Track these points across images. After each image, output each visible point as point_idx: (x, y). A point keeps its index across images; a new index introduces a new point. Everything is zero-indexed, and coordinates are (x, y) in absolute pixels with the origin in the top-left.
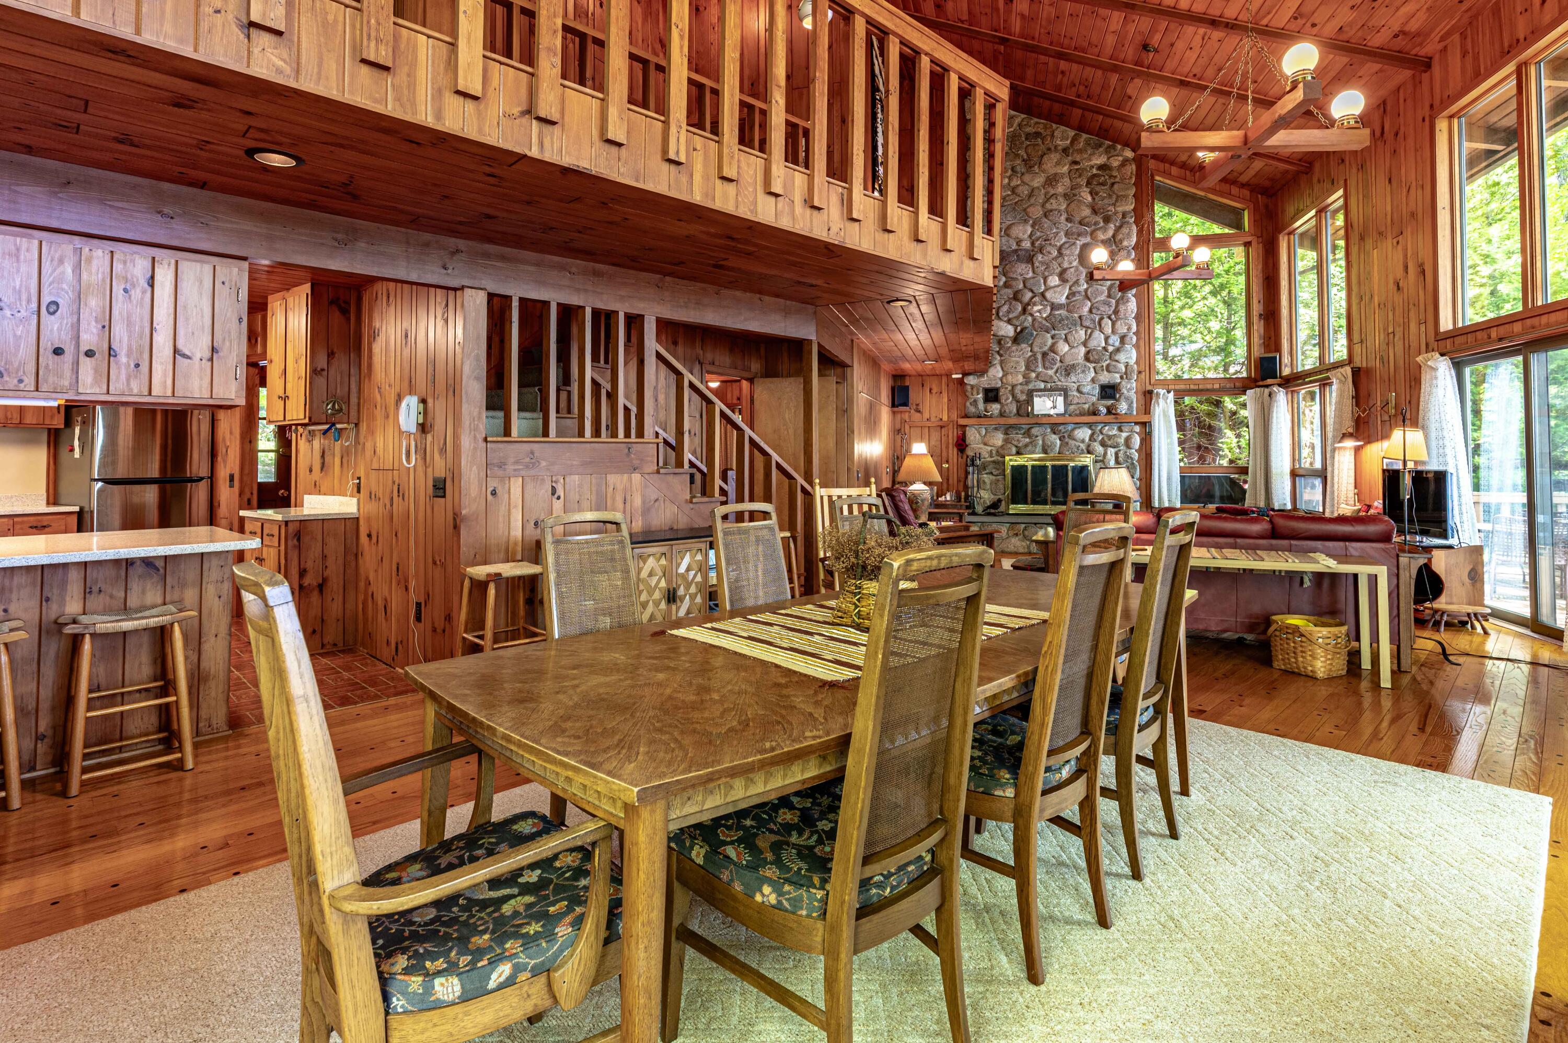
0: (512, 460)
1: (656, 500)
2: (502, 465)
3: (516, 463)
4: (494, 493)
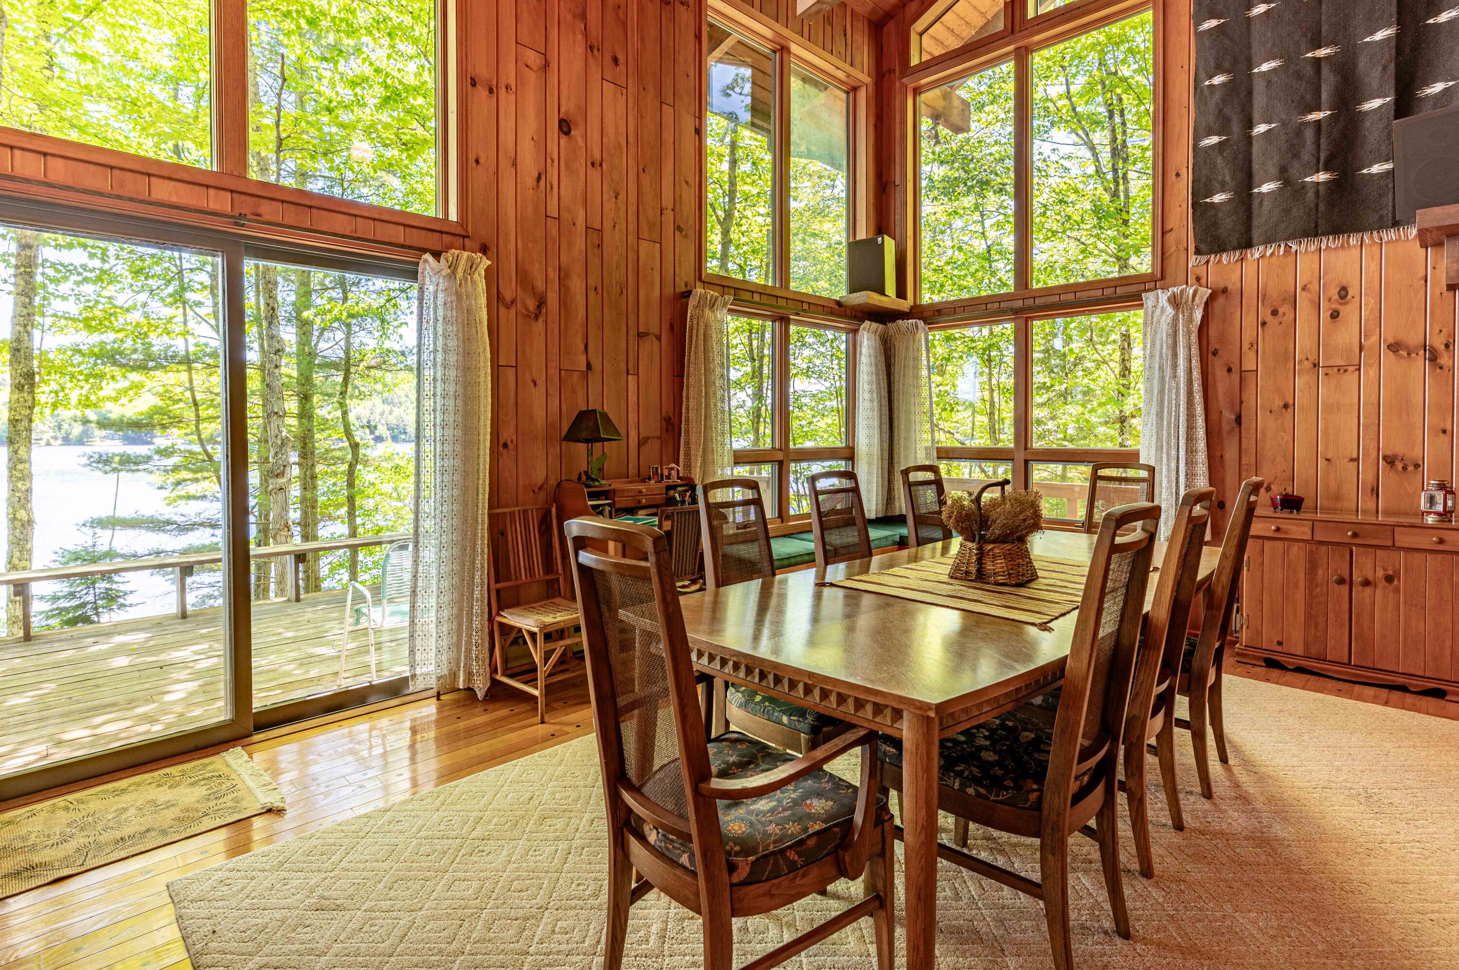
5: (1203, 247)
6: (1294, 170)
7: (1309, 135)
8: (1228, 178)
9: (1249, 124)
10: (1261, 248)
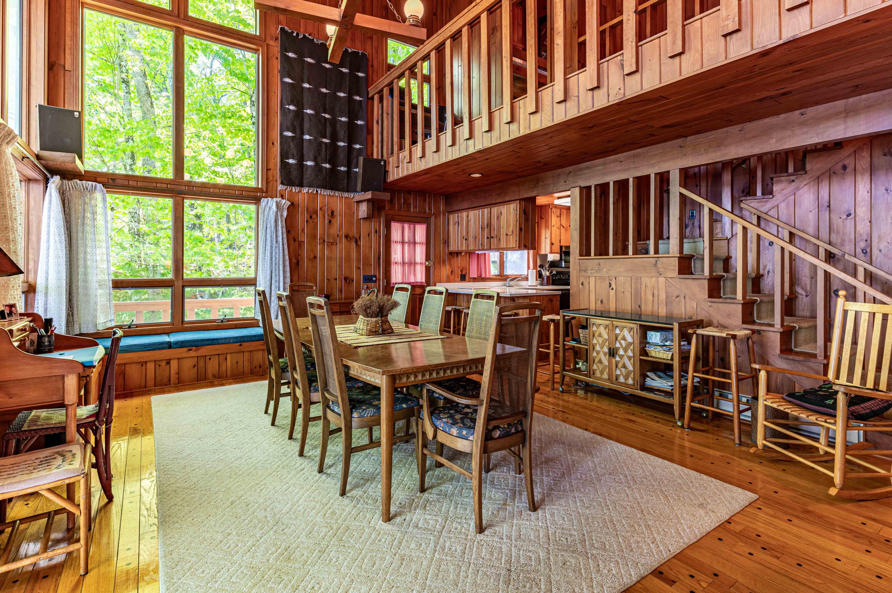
0: (590, 268)
1: (677, 297)
2: (586, 271)
3: (592, 269)
4: (582, 284)
5: (285, 182)
6: (319, 159)
7: (323, 146)
8: (295, 154)
9: (303, 134)
10: (307, 189)
